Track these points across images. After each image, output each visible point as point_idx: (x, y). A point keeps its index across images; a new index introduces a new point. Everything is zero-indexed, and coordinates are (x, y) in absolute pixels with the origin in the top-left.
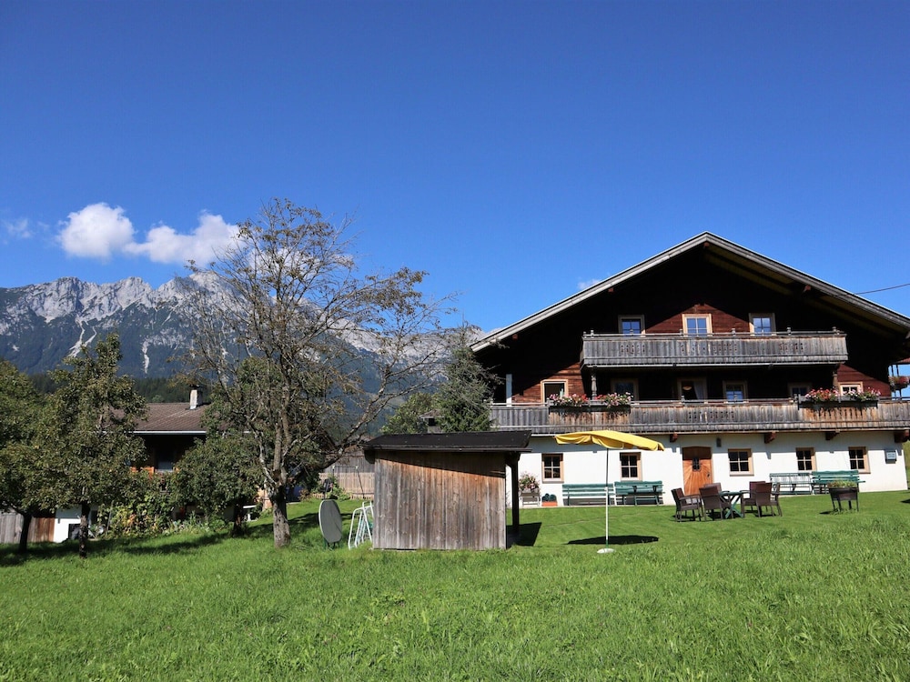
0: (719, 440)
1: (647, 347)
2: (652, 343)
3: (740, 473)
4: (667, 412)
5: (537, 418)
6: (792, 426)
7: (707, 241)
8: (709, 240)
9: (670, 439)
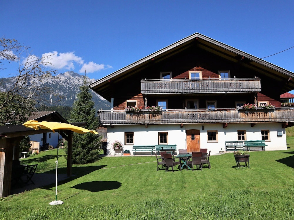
0: (203, 126)
1: (169, 85)
2: (172, 83)
3: (212, 141)
4: (178, 114)
5: (121, 117)
6: (235, 120)
7: (197, 37)
8: (198, 36)
9: (181, 126)
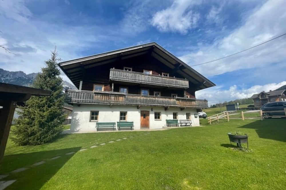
1: (132, 76)
2: (134, 75)
3: (157, 119)
4: (137, 98)
5: (89, 97)
6: (174, 105)
7: (154, 45)
9: (138, 107)
